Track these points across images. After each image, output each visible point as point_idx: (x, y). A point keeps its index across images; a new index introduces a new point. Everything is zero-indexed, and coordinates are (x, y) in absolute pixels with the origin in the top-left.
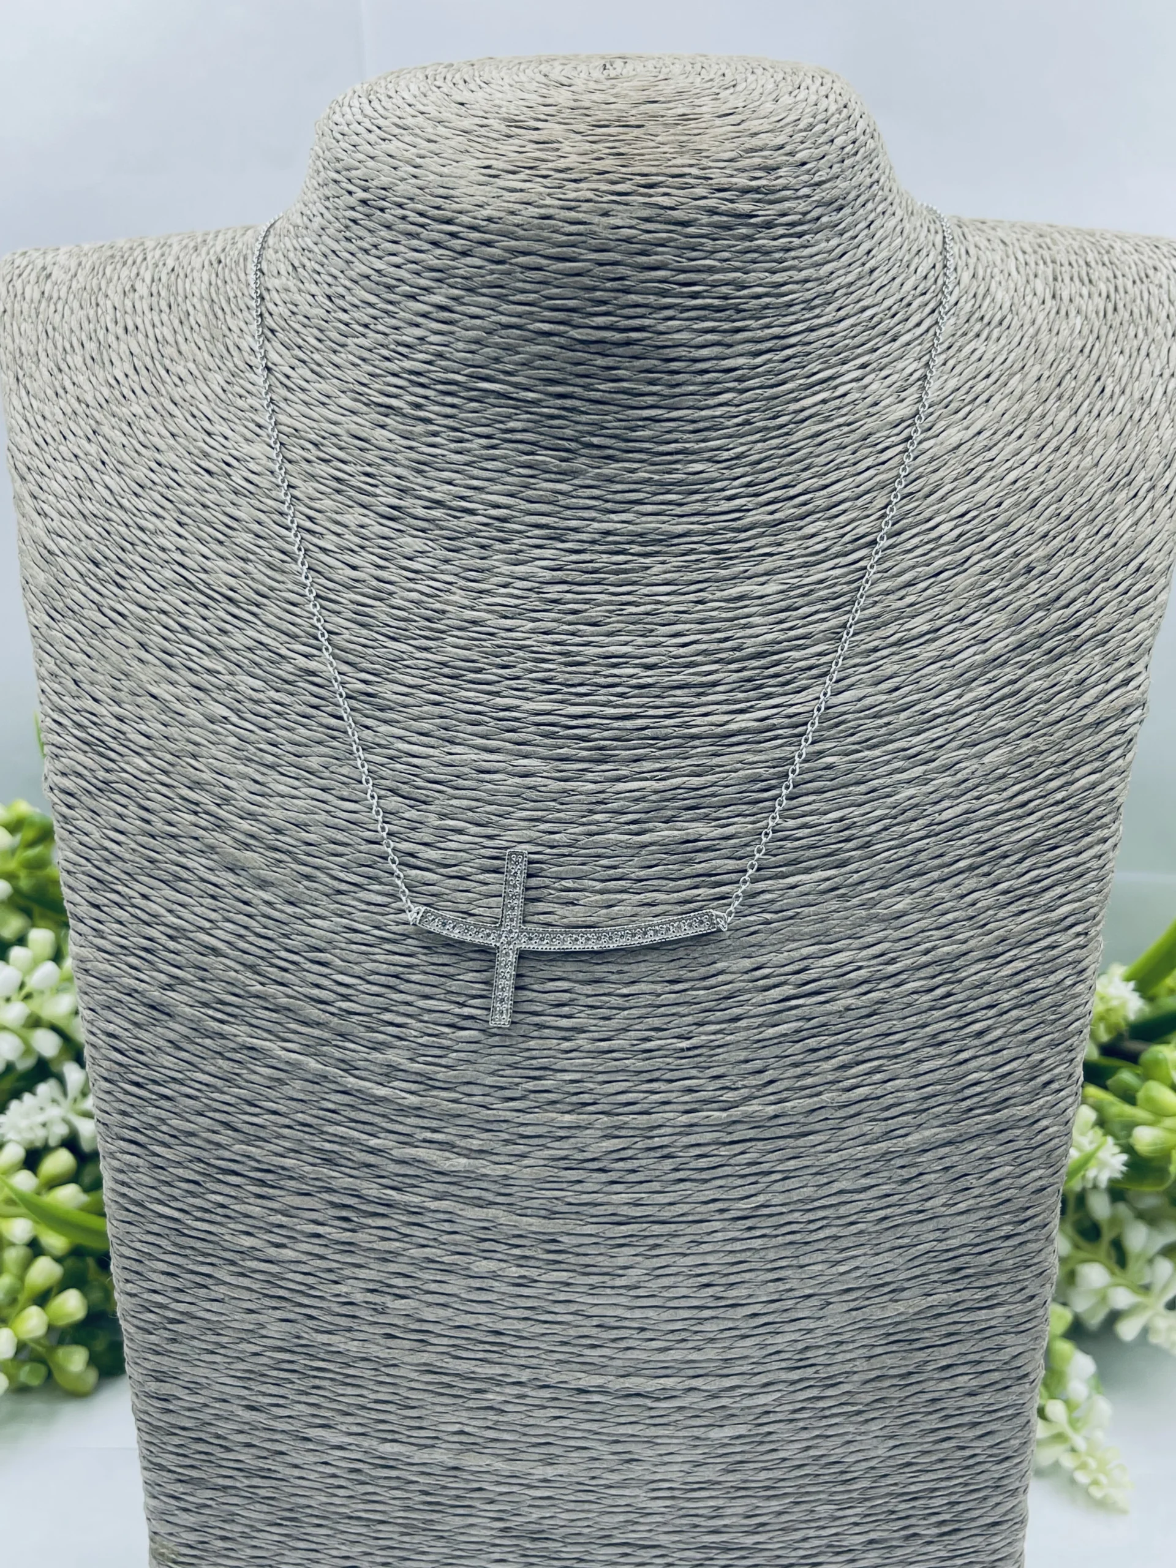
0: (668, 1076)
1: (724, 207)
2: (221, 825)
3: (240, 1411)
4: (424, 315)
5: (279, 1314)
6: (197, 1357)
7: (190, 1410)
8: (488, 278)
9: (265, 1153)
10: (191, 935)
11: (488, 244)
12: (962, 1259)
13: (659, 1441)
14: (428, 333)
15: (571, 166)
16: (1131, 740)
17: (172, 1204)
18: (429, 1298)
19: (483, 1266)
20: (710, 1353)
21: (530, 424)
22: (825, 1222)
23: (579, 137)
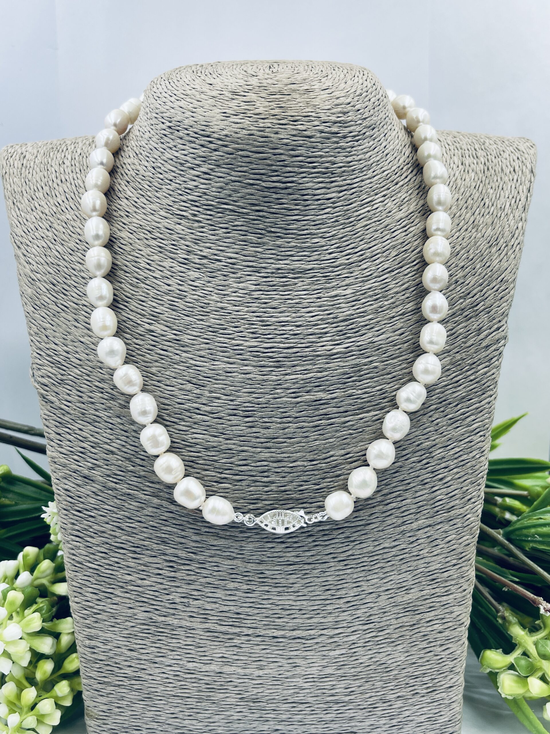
0: (310, 501)
1: (326, 130)
2: (114, 398)
3: (126, 652)
4: (197, 176)
5: (143, 609)
6: (107, 629)
7: (104, 652)
8: (226, 161)
9: (136, 539)
10: (101, 446)
11: (226, 146)
12: (435, 575)
13: (308, 657)
14: (200, 184)
15: (261, 112)
16: (500, 353)
17: (95, 563)
18: (208, 600)
19: (231, 585)
20: (330, 619)
21: (245, 223)
22: (377, 561)
23: (263, 99)
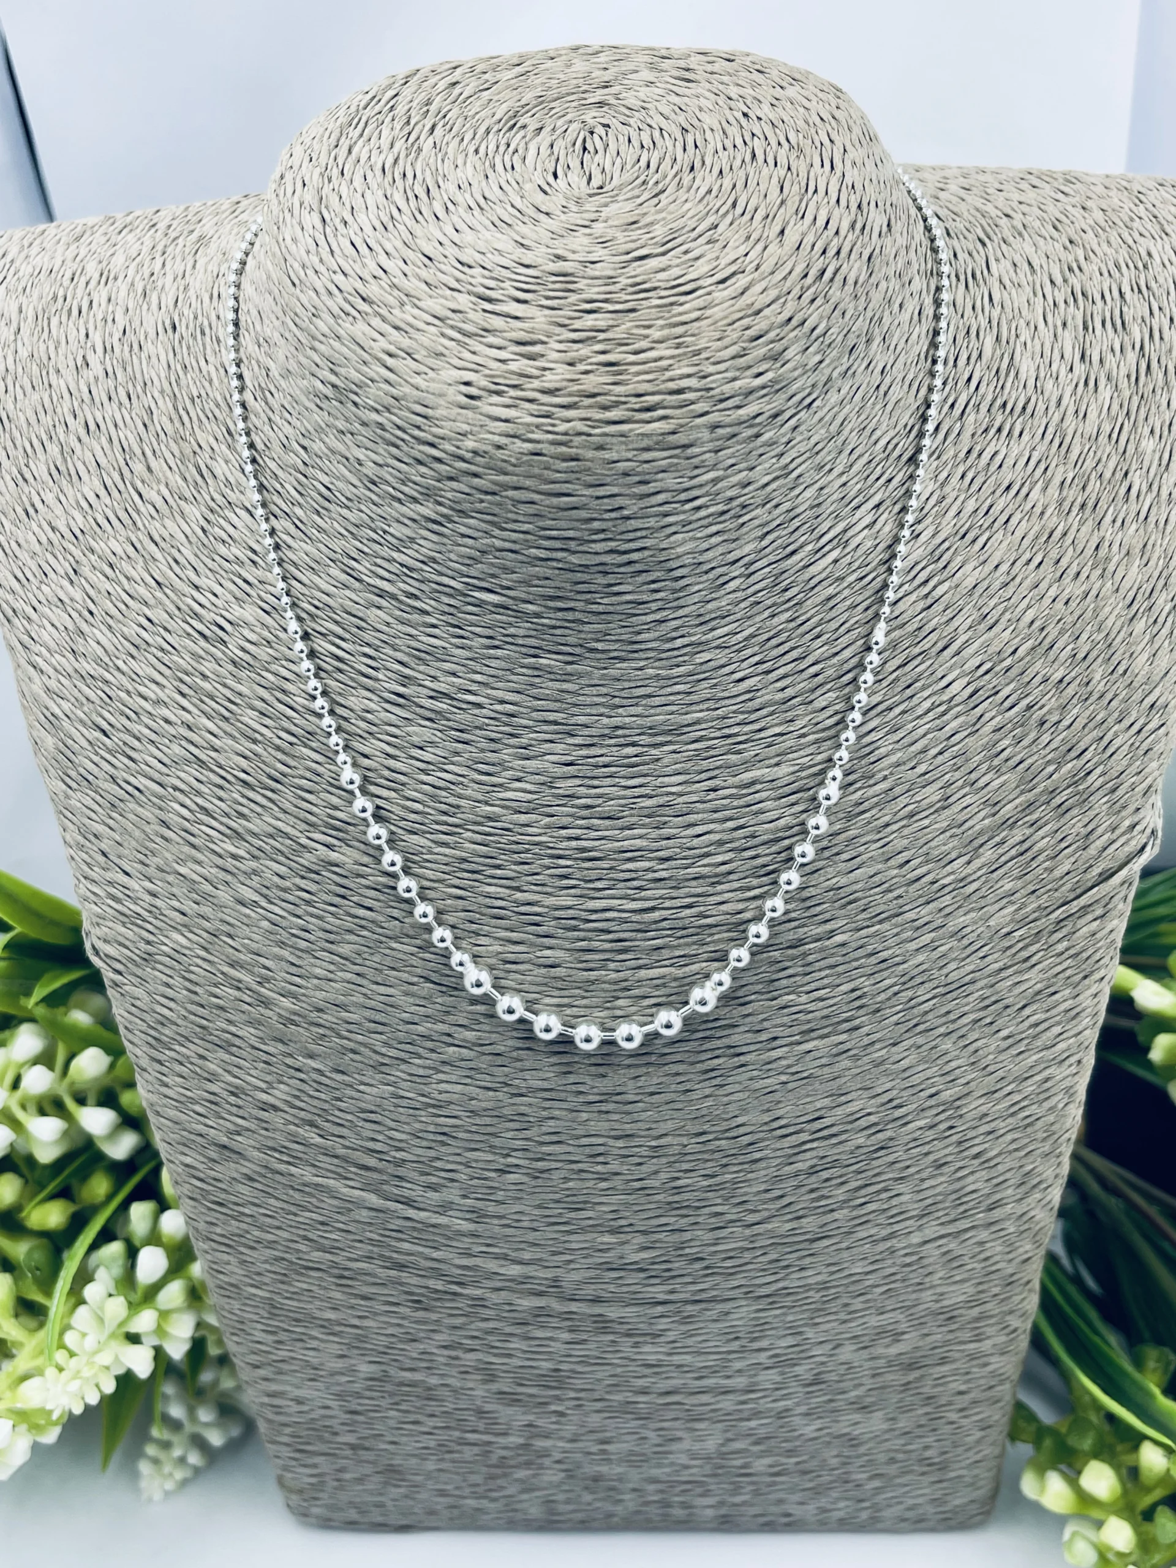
2: (266, 1003)
21: (534, 633)
